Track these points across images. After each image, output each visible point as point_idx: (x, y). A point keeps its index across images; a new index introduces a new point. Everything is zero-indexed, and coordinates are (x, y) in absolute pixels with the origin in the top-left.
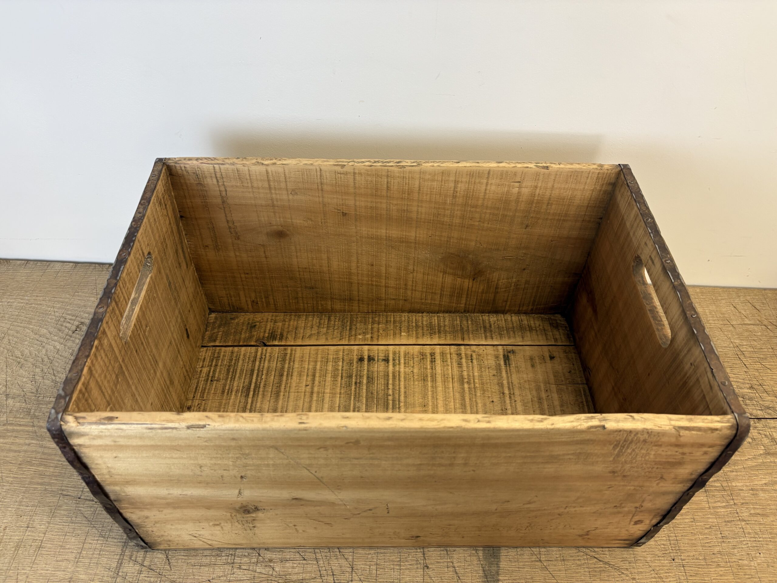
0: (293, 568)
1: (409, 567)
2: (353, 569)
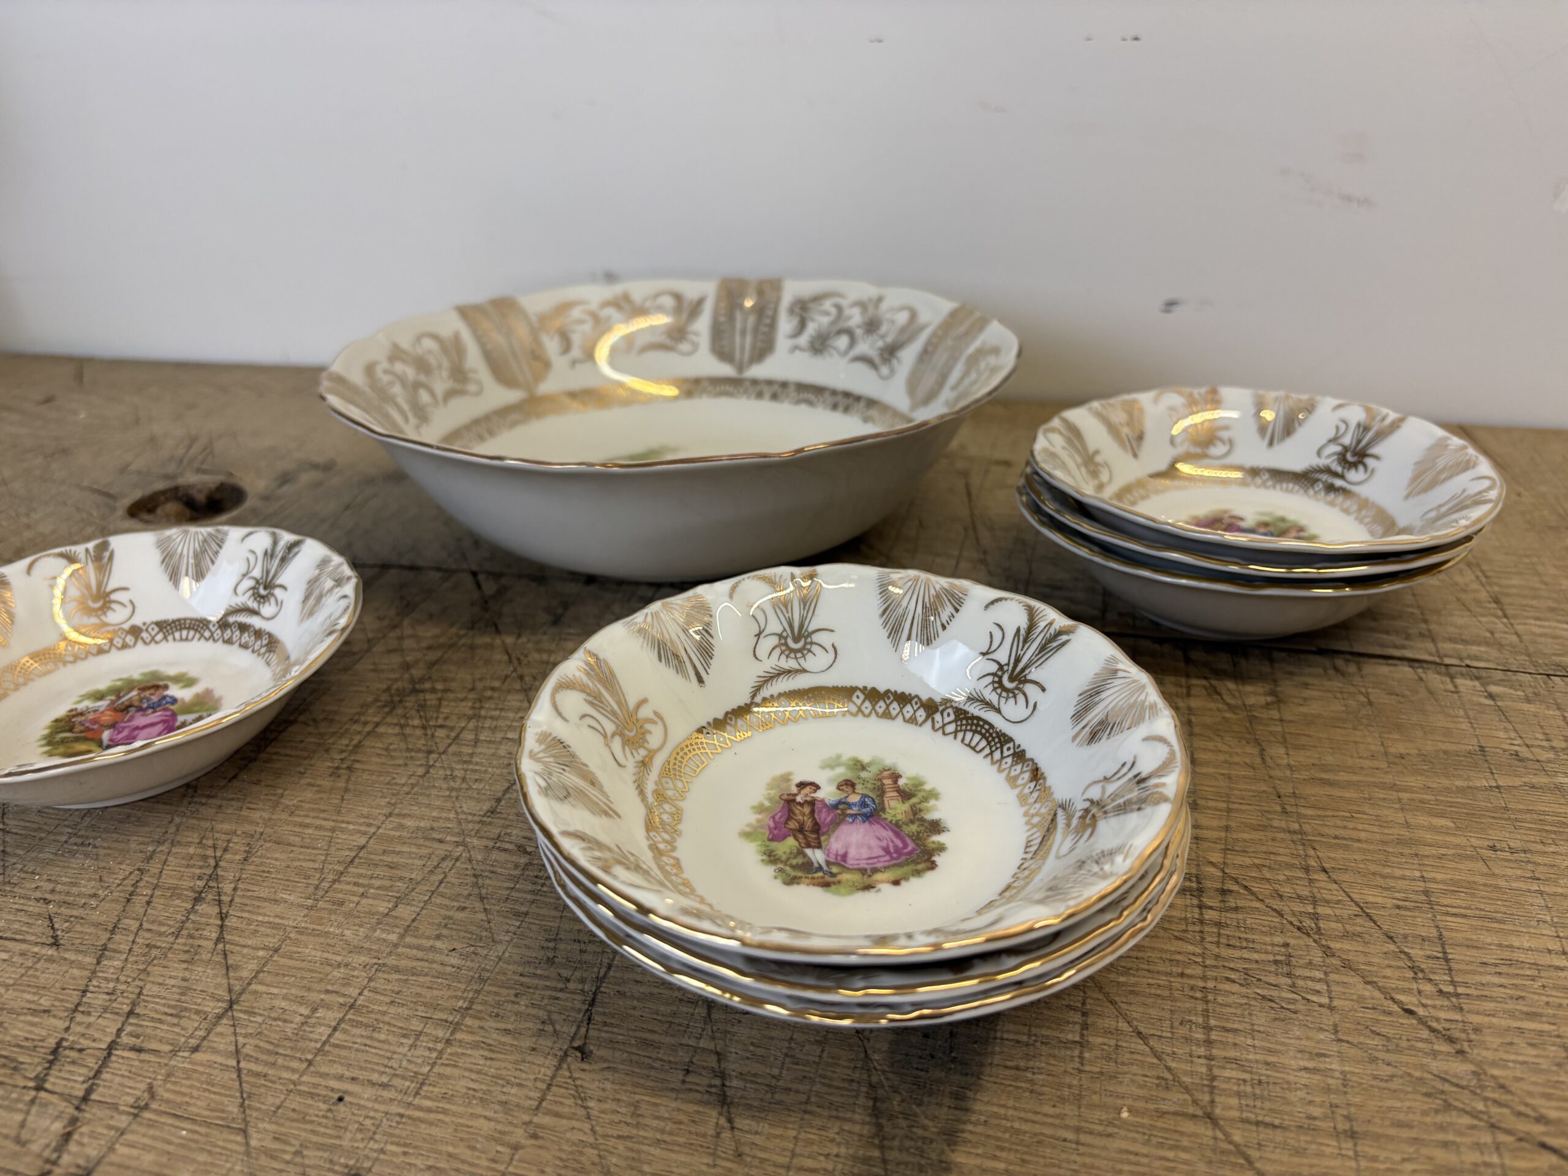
1: (496, 1037)
2: (230, 1008)
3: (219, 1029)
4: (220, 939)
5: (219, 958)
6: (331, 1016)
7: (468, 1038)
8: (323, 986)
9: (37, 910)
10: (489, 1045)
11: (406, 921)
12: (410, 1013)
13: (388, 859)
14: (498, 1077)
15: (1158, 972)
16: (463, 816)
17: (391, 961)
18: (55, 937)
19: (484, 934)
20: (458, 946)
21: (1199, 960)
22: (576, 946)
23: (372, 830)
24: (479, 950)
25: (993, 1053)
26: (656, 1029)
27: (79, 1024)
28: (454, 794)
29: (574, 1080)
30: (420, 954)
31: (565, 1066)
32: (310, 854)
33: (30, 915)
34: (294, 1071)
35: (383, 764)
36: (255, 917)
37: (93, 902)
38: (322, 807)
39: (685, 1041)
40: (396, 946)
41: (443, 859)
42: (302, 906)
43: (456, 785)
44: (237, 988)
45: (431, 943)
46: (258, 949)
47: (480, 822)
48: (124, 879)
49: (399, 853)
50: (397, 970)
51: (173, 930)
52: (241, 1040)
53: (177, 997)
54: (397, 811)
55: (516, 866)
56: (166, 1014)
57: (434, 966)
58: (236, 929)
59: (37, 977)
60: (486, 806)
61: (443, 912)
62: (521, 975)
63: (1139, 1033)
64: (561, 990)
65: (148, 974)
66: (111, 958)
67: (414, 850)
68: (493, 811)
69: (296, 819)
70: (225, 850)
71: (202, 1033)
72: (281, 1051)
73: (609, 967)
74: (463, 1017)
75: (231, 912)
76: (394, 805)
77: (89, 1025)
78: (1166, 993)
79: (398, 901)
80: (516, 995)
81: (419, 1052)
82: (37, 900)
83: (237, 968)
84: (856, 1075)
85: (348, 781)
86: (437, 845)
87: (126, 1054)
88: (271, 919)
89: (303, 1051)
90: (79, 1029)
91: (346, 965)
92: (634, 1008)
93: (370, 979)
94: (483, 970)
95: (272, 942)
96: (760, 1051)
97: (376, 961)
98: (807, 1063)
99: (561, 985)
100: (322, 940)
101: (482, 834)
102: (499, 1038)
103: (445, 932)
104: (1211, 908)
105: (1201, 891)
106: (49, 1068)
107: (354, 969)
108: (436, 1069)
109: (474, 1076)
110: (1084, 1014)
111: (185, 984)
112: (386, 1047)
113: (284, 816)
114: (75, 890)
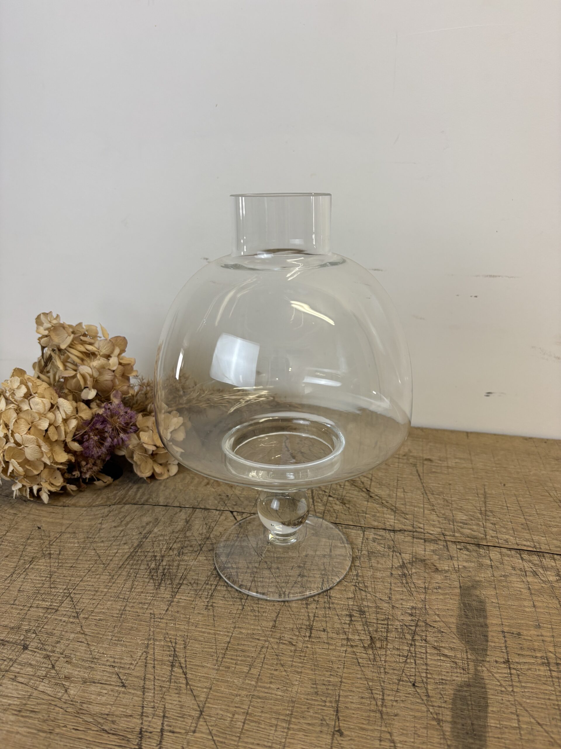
0: (99, 694)
1: (305, 727)
2: (201, 714)
3: (201, 723)
4: (187, 684)
5: (189, 692)
6: (241, 717)
7: (296, 727)
8: (233, 705)
9: (111, 671)
10: (304, 730)
11: (256, 675)
12: (271, 716)
13: (241, 647)
14: (311, 743)
15: (540, 698)
16: (264, 628)
17: (256, 693)
18: (122, 683)
19: (288, 681)
20: (280, 687)
21: (554, 693)
22: (324, 687)
23: (230, 634)
24: (288, 689)
25: (488, 732)
26: (364, 723)
27: (146, 721)
28: (257, 618)
29: (340, 744)
30: (266, 691)
31: (335, 739)
32: (209, 645)
33: (109, 673)
34: (235, 741)
35: (224, 604)
36: (197, 674)
37: (132, 667)
38: (207, 624)
39: (376, 728)
40: (256, 687)
41: (262, 647)
42: (214, 669)
43: (257, 614)
44: (201, 705)
45: (268, 685)
46: (203, 688)
47: (271, 631)
48: (140, 656)
49: (244, 645)
50: (260, 698)
51: (167, 680)
52: (211, 728)
53: (180, 709)
54: (237, 626)
55: (291, 651)
56: (178, 716)
57: (273, 695)
58: (192, 679)
59: (121, 701)
60: (271, 624)
61: (269, 672)
62: (307, 699)
63: (539, 723)
64: (324, 706)
65: (165, 699)
66: (148, 692)
67: (250, 644)
68: (274, 626)
69: (198, 629)
70: (176, 643)
71: (194, 725)
72: (227, 732)
73: (339, 696)
74: (291, 718)
75: (188, 672)
76: (235, 622)
77: (150, 722)
78: (545, 707)
79: (251, 666)
80: (308, 708)
81: (279, 733)
82: (110, 666)
83: (198, 696)
84: (442, 741)
85: (213, 611)
86: (257, 641)
87: (168, 734)
88: (204, 675)
89: (235, 733)
90: (147, 723)
91: (240, 695)
92: (354, 714)
93: (251, 702)
94: (292, 697)
95: (208, 685)
96: (405, 732)
97: (249, 693)
98: (423, 737)
99: (323, 704)
100: (226, 684)
101: (273, 636)
102: (307, 727)
103: (273, 680)
104: (554, 671)
105: (549, 663)
106: (141, 740)
107: (243, 697)
108: (288, 740)
109: (303, 743)
110: (518, 716)
111: (180, 703)
112: (266, 731)
113: (194, 628)
114: (123, 661)
